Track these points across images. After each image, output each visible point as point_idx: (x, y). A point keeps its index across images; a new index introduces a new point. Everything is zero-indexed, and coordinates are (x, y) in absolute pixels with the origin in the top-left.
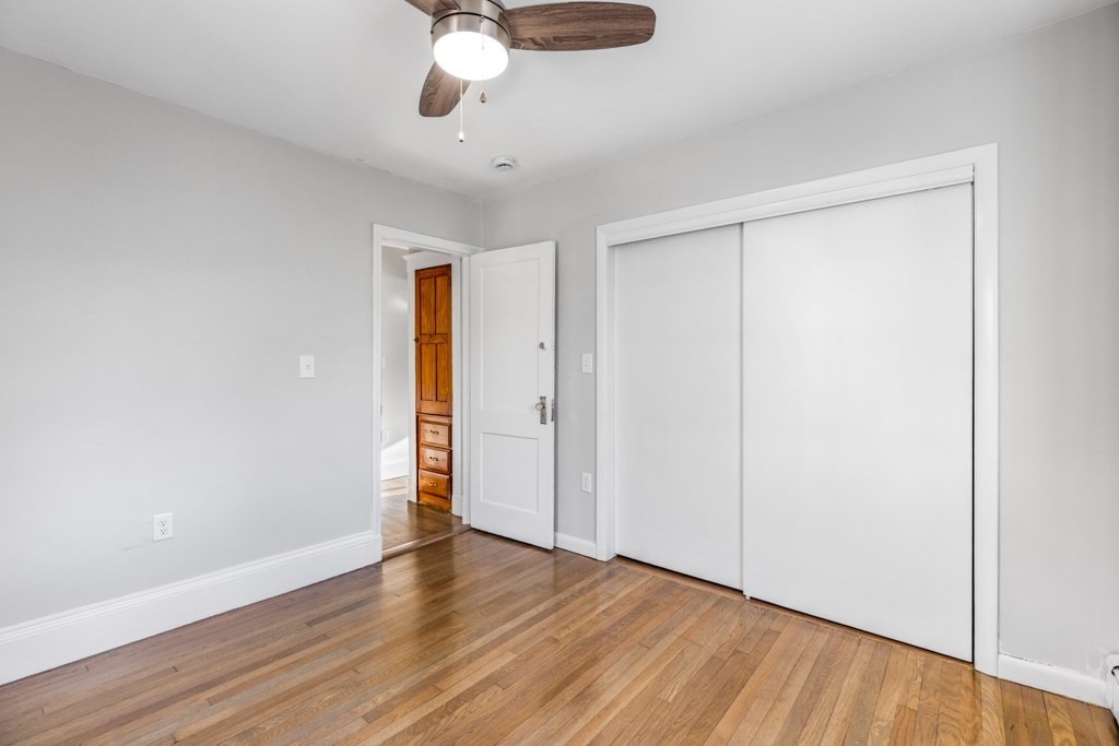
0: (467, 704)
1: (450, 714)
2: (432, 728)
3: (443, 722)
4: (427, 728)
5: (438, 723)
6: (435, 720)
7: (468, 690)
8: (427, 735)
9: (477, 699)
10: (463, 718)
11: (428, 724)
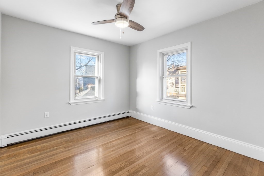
0: (122, 166)
1: (125, 165)
2: (129, 162)
3: (127, 163)
4: (130, 162)
5: (128, 163)
6: (129, 164)
7: (121, 171)
8: (130, 161)
9: (118, 168)
10: (122, 163)
11: (130, 163)
